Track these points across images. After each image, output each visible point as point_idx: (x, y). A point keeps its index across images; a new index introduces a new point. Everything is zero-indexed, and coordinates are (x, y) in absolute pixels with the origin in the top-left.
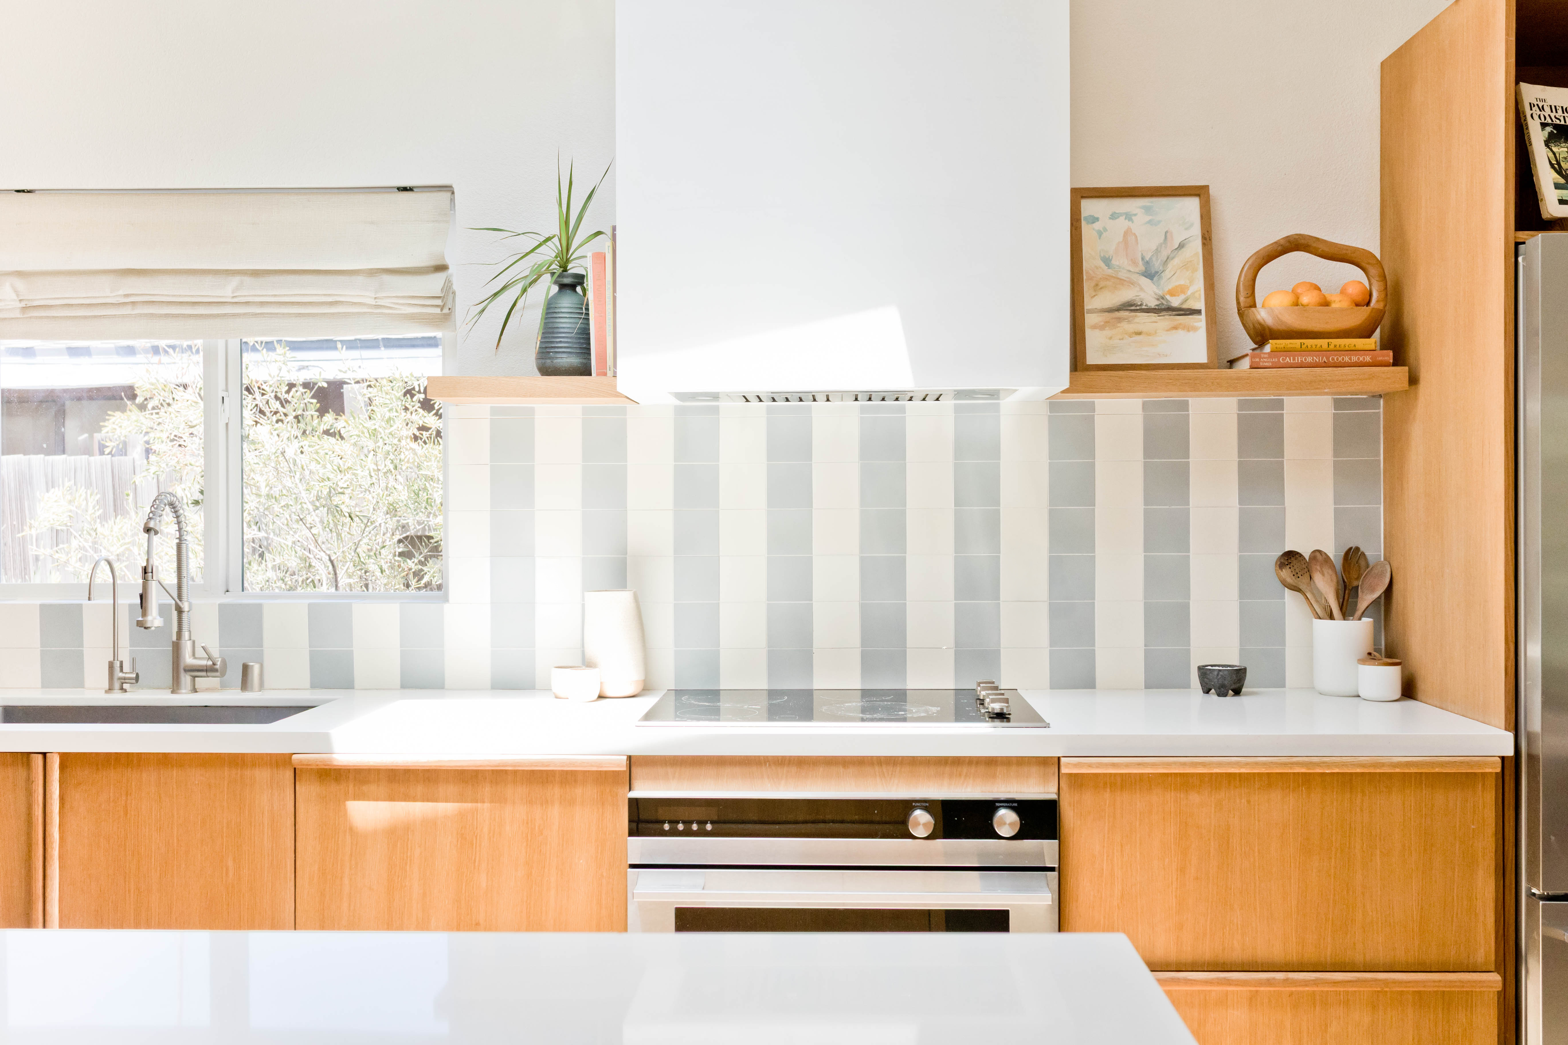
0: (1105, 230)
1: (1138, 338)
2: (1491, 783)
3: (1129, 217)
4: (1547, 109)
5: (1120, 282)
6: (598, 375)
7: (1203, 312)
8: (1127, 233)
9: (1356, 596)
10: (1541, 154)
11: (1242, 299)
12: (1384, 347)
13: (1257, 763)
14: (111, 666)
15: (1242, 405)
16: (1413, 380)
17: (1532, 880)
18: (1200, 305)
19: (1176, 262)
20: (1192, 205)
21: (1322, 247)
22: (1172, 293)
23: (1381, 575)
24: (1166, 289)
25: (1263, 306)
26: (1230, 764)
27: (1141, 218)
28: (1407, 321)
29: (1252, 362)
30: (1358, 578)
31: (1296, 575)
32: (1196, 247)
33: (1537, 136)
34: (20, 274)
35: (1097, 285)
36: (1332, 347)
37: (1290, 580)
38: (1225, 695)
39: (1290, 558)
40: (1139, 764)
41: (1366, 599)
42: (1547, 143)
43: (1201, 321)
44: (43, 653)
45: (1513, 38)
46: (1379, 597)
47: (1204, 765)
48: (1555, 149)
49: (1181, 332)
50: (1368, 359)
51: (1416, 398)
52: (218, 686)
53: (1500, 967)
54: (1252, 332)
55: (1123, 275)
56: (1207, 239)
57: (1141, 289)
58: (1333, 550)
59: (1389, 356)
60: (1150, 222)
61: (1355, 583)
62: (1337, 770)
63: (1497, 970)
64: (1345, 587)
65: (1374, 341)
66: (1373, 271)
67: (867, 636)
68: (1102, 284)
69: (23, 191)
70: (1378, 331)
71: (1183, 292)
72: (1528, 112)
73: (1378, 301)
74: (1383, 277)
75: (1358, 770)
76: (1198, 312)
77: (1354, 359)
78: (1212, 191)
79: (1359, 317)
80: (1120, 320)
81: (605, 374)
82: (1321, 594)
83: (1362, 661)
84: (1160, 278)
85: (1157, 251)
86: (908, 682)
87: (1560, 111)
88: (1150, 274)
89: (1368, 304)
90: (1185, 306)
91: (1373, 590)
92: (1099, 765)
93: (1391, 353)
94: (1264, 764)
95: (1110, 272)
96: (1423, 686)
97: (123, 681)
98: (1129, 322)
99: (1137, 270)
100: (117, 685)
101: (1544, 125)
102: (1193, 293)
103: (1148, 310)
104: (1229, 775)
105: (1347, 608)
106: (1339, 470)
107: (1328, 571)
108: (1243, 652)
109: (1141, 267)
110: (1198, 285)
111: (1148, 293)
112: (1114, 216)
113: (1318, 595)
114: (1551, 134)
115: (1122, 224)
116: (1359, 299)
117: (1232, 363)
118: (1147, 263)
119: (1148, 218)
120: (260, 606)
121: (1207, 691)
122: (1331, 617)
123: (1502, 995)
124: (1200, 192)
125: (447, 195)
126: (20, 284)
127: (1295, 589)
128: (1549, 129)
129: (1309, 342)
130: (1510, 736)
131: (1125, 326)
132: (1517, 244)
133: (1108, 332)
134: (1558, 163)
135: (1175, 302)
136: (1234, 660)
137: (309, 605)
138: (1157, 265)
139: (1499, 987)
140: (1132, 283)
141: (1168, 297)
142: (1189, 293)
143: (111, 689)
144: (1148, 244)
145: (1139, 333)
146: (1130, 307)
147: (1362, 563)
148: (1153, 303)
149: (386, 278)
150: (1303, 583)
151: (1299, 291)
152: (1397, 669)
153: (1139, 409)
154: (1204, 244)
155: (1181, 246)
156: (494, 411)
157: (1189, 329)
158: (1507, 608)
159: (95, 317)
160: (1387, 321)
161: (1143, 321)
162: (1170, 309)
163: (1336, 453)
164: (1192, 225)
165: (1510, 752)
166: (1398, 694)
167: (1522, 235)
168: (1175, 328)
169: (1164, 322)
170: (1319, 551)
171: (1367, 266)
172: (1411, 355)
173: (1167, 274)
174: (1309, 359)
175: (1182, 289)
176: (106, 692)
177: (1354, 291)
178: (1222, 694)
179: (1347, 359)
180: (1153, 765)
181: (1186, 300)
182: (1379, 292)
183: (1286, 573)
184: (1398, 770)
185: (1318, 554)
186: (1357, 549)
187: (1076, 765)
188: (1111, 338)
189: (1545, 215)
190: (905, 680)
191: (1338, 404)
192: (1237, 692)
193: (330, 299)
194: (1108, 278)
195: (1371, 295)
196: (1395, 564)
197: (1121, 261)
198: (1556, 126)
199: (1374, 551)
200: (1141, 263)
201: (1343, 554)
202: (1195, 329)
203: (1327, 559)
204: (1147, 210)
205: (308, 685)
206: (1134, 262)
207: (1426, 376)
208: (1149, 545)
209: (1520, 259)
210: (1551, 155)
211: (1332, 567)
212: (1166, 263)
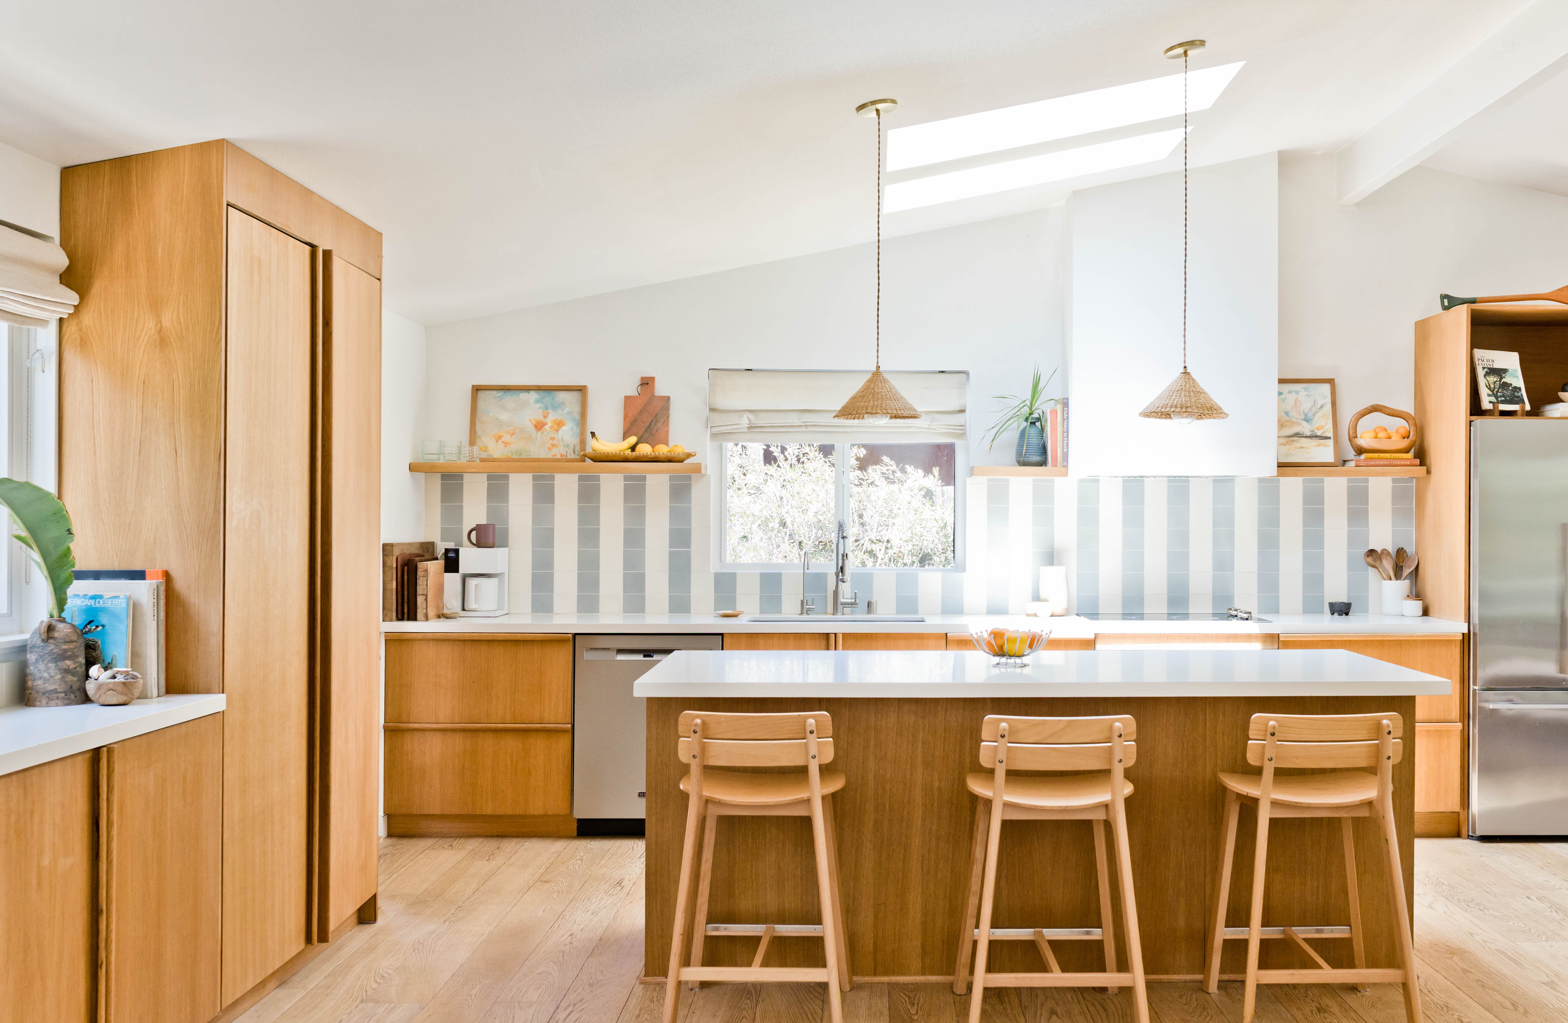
0: (1286, 399)
1: (1301, 450)
2: (1458, 644)
3: (1297, 392)
4: (1485, 361)
5: (1293, 423)
6: (1053, 466)
7: (1332, 438)
8: (1296, 400)
9: (1402, 570)
10: (1482, 382)
11: (1351, 434)
12: (1415, 458)
13: (1362, 636)
14: (802, 602)
15: (1349, 481)
16: (1429, 472)
17: (1475, 684)
18: (1331, 435)
19: (1319, 414)
20: (1327, 387)
21: (1387, 411)
22: (1318, 429)
23: (1414, 560)
24: (1315, 428)
25: (1361, 438)
26: (1351, 636)
27: (1303, 393)
28: (1426, 445)
29: (1356, 464)
30: (1403, 562)
31: (1374, 560)
32: (1328, 408)
33: (1481, 373)
34: (750, 411)
35: (1282, 425)
36: (1392, 457)
37: (1372, 562)
38: (1342, 615)
39: (1372, 552)
40: (1313, 636)
41: (1407, 571)
42: (1485, 376)
43: (1331, 443)
44: (761, 597)
45: (1470, 337)
46: (1413, 571)
47: (1340, 636)
48: (1488, 379)
49: (1321, 447)
50: (1408, 463)
51: (1430, 480)
52: (850, 613)
53: (1462, 720)
54: (1355, 449)
55: (1294, 420)
56: (1334, 404)
57: (1303, 427)
58: (1391, 549)
59: (1418, 461)
60: (1307, 395)
61: (1401, 564)
62: (1394, 639)
63: (1460, 722)
64: (1397, 566)
65: (1410, 455)
66: (1411, 422)
67: (1171, 588)
68: (1285, 424)
69: (749, 370)
70: (1413, 449)
71: (1322, 428)
72: (1477, 362)
73: (1413, 436)
74: (1416, 425)
75: (1404, 639)
76: (1330, 438)
77: (1402, 463)
78: (1336, 381)
79: (1404, 443)
80: (1293, 441)
81: (1056, 466)
82: (1386, 569)
83: (1405, 599)
84: (1312, 421)
85: (1310, 409)
86: (1190, 609)
87: (1491, 361)
88: (1307, 420)
89: (1408, 437)
90: (1323, 435)
91: (1410, 567)
92: (1296, 637)
93: (1418, 460)
94: (1365, 636)
95: (1288, 418)
96: (1432, 610)
97: (809, 610)
98: (1297, 442)
99: (1301, 418)
100: (805, 611)
101: (1484, 368)
102: (1327, 429)
103: (1307, 437)
104: (1350, 641)
105: (1398, 575)
106: (1395, 512)
107: (1389, 559)
108: (1348, 596)
109: (1303, 417)
110: (1330, 425)
111: (1306, 429)
112: (1290, 392)
113: (1385, 570)
114: (1487, 372)
115: (1294, 395)
116: (1404, 435)
117: (1345, 462)
118: (1306, 415)
119: (1306, 393)
120: (872, 574)
121: (1333, 614)
122: (1390, 579)
123: (1463, 731)
124: (1331, 382)
125: (964, 376)
126: (751, 416)
127: (1374, 566)
128: (1486, 370)
129: (1382, 455)
130: (1466, 625)
131: (1295, 444)
132: (1471, 421)
133: (1288, 447)
134: (1489, 385)
135: (1319, 433)
136: (1345, 600)
137: (897, 573)
138: (1310, 415)
139: (1461, 728)
140: (1299, 424)
141: (1316, 431)
142: (1325, 429)
143: (802, 613)
144: (1306, 406)
145: (1302, 448)
146: (1297, 435)
147: (1405, 555)
148: (1308, 434)
149: (937, 416)
150: (1377, 564)
151: (1377, 430)
152: (1421, 602)
153: (1301, 483)
154: (1332, 406)
155: (1322, 407)
156: (989, 480)
157: (1325, 446)
158: (1465, 572)
159: (785, 432)
160: (1417, 444)
161: (1304, 442)
162: (1317, 436)
163: (1393, 504)
164: (1327, 397)
165: (1466, 631)
166: (1421, 613)
167: (1473, 418)
168: (1319, 445)
169: (1315, 442)
170: (1385, 550)
171: (1409, 420)
172: (1428, 461)
173: (1315, 420)
174: (1382, 463)
175: (1321, 427)
176: (800, 615)
177: (1402, 431)
178: (1340, 614)
179: (1399, 463)
180: (1319, 637)
181: (1324, 432)
182: (1413, 431)
183: (1370, 560)
184: (1420, 638)
185: (1384, 551)
186: (1403, 548)
187: (1286, 637)
188: (1289, 450)
189: (1483, 408)
190: (1188, 609)
191: (1394, 481)
192: (1347, 614)
193: (906, 425)
194: (1287, 421)
195: (1410, 433)
196: (1420, 556)
197: (1293, 414)
198: (1489, 369)
199: (1410, 549)
200: (1303, 414)
201: (1396, 551)
202: (1329, 446)
203: (1389, 553)
204: (1306, 389)
205: (895, 613)
206: (1300, 414)
207: (1433, 470)
208: (1305, 547)
209: (1472, 428)
210: (1486, 381)
211: (1391, 557)
212: (1314, 415)
